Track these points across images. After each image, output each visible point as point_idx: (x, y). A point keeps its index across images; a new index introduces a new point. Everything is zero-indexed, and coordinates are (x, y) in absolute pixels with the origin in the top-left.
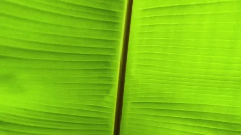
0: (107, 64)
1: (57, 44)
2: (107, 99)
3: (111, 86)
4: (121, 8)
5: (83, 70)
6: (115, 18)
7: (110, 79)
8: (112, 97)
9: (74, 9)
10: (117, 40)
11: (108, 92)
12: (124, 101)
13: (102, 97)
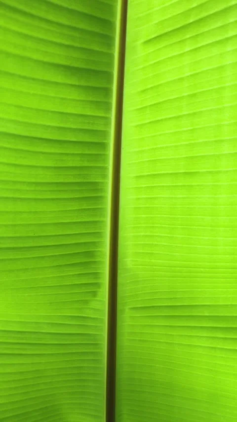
0: (90, 254)
1: (18, 235)
2: (94, 304)
3: (98, 285)
4: (105, 176)
5: (54, 267)
6: (97, 190)
7: (96, 275)
8: (100, 301)
9: (39, 188)
10: (102, 219)
11: (94, 294)
12: (119, 307)
13: (86, 302)
